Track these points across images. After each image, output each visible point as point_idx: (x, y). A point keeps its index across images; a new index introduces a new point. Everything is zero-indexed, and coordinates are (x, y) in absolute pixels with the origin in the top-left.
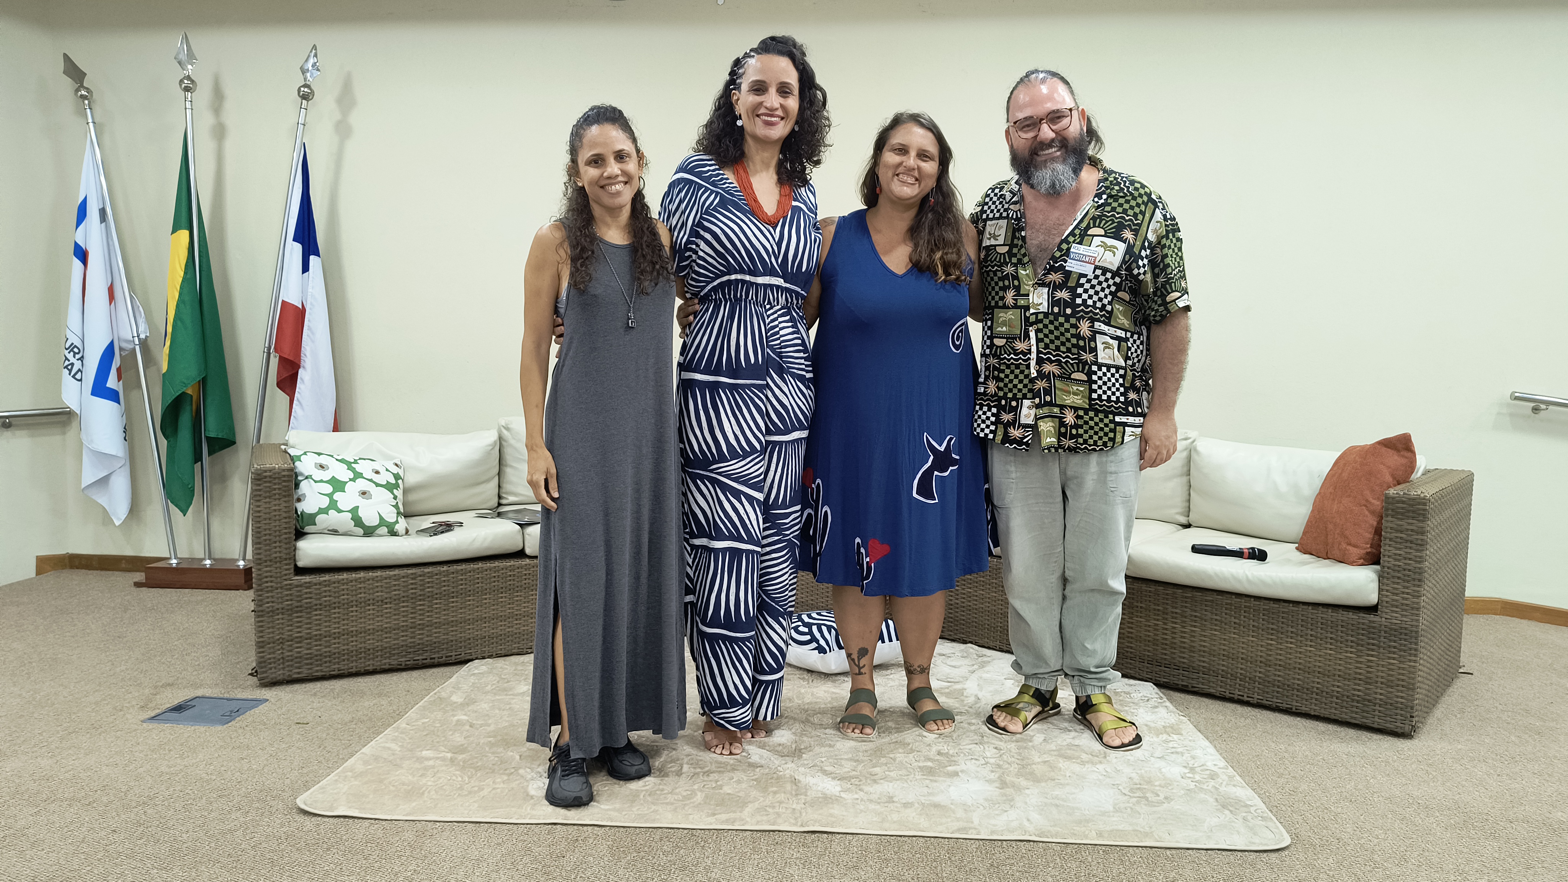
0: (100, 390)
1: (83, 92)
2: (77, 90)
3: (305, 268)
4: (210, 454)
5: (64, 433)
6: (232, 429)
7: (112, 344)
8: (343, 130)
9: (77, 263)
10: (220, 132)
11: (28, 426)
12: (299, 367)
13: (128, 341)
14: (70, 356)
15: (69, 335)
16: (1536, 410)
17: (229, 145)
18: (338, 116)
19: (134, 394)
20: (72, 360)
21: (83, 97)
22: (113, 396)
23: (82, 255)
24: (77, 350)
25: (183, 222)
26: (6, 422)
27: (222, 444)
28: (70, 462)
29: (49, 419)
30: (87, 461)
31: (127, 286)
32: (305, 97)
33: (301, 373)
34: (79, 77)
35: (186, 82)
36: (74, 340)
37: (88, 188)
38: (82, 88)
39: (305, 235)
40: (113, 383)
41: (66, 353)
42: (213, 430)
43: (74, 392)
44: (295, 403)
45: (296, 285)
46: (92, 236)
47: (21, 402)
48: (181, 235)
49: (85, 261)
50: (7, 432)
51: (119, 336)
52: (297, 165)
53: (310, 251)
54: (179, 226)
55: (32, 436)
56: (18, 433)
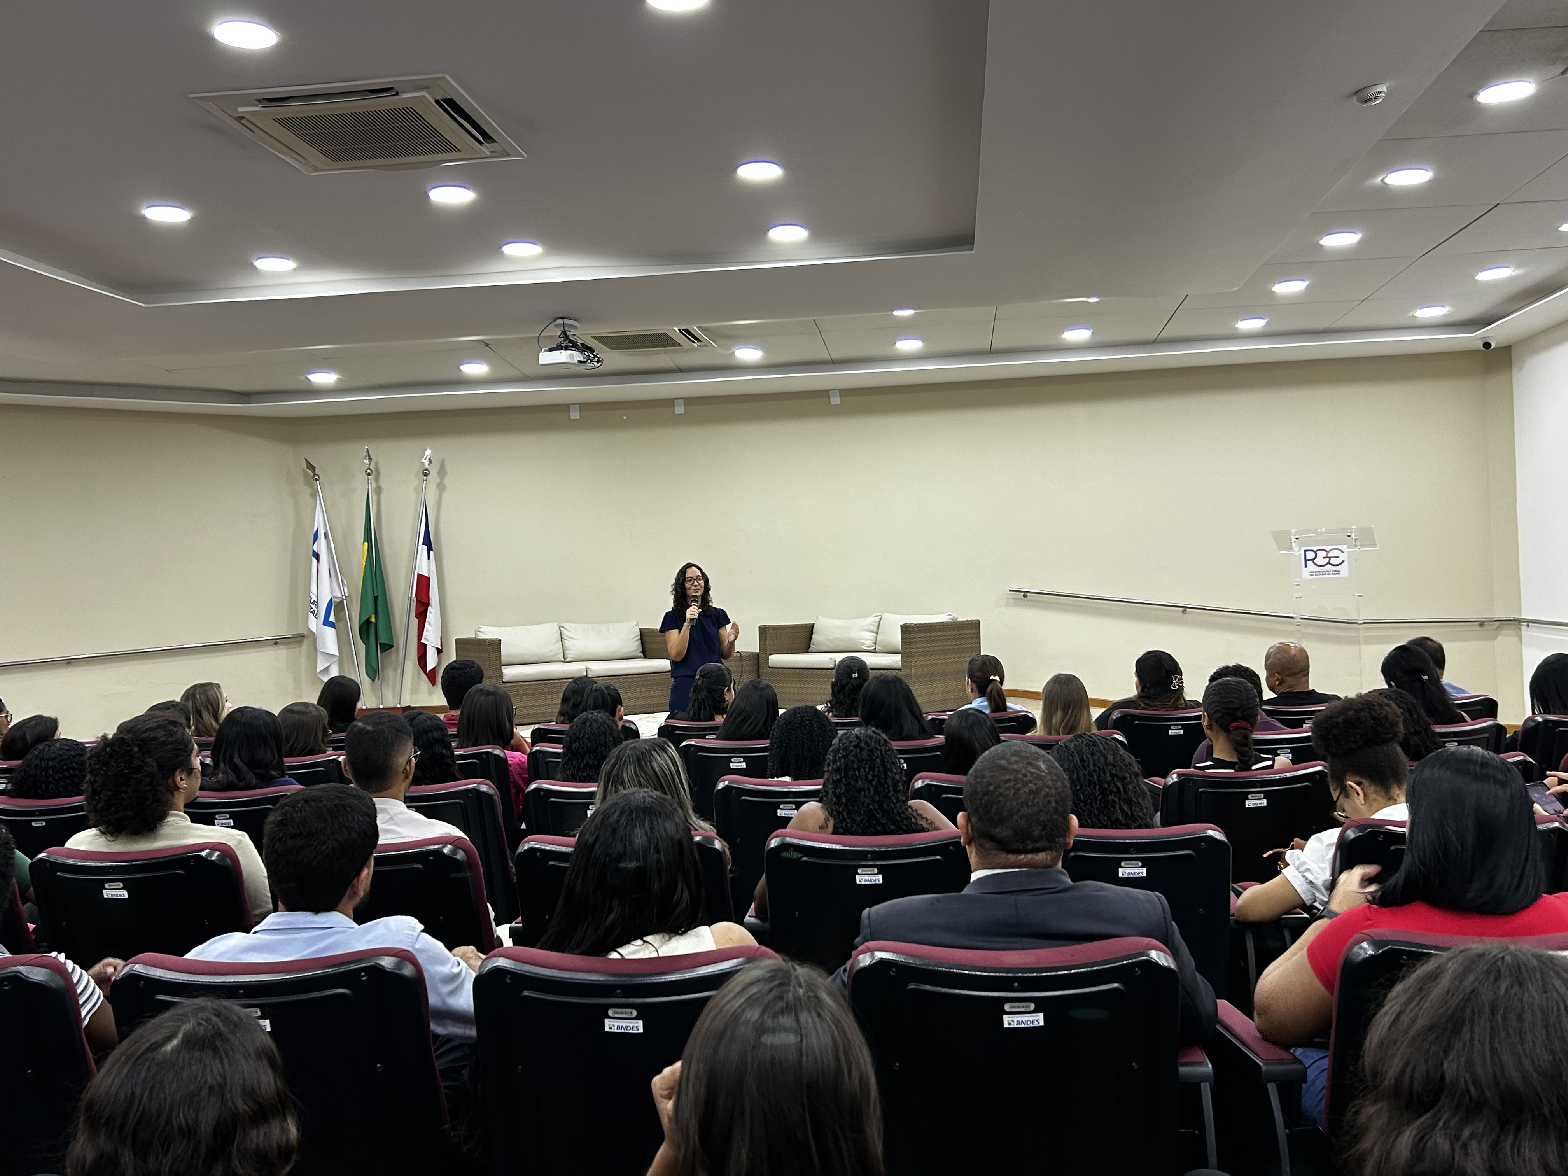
0: (327, 623)
1: (317, 477)
2: (314, 476)
3: (429, 558)
4: (381, 653)
5: (300, 647)
6: (391, 639)
7: (331, 600)
8: (441, 487)
9: (314, 560)
10: (379, 491)
11: (283, 644)
12: (428, 605)
13: (338, 598)
14: (313, 606)
15: (312, 596)
16: (1025, 596)
17: (383, 497)
18: (439, 481)
19: (341, 624)
20: (315, 609)
21: (317, 480)
22: (332, 625)
23: (317, 556)
24: (316, 603)
25: (368, 538)
26: (276, 642)
27: (387, 647)
28: (303, 661)
29: (294, 640)
30: (320, 658)
31: (339, 569)
32: (426, 475)
33: (429, 608)
34: (313, 468)
35: (369, 471)
36: (315, 598)
37: (319, 523)
38: (315, 475)
39: (427, 542)
40: (332, 619)
41: (311, 605)
42: (383, 640)
43: (314, 624)
44: (427, 623)
45: (425, 566)
46: (321, 546)
47: (282, 632)
48: (366, 544)
49: (318, 559)
50: (276, 647)
51: (335, 594)
52: (422, 508)
53: (430, 549)
54: (366, 540)
55: (288, 649)
56: (281, 647)
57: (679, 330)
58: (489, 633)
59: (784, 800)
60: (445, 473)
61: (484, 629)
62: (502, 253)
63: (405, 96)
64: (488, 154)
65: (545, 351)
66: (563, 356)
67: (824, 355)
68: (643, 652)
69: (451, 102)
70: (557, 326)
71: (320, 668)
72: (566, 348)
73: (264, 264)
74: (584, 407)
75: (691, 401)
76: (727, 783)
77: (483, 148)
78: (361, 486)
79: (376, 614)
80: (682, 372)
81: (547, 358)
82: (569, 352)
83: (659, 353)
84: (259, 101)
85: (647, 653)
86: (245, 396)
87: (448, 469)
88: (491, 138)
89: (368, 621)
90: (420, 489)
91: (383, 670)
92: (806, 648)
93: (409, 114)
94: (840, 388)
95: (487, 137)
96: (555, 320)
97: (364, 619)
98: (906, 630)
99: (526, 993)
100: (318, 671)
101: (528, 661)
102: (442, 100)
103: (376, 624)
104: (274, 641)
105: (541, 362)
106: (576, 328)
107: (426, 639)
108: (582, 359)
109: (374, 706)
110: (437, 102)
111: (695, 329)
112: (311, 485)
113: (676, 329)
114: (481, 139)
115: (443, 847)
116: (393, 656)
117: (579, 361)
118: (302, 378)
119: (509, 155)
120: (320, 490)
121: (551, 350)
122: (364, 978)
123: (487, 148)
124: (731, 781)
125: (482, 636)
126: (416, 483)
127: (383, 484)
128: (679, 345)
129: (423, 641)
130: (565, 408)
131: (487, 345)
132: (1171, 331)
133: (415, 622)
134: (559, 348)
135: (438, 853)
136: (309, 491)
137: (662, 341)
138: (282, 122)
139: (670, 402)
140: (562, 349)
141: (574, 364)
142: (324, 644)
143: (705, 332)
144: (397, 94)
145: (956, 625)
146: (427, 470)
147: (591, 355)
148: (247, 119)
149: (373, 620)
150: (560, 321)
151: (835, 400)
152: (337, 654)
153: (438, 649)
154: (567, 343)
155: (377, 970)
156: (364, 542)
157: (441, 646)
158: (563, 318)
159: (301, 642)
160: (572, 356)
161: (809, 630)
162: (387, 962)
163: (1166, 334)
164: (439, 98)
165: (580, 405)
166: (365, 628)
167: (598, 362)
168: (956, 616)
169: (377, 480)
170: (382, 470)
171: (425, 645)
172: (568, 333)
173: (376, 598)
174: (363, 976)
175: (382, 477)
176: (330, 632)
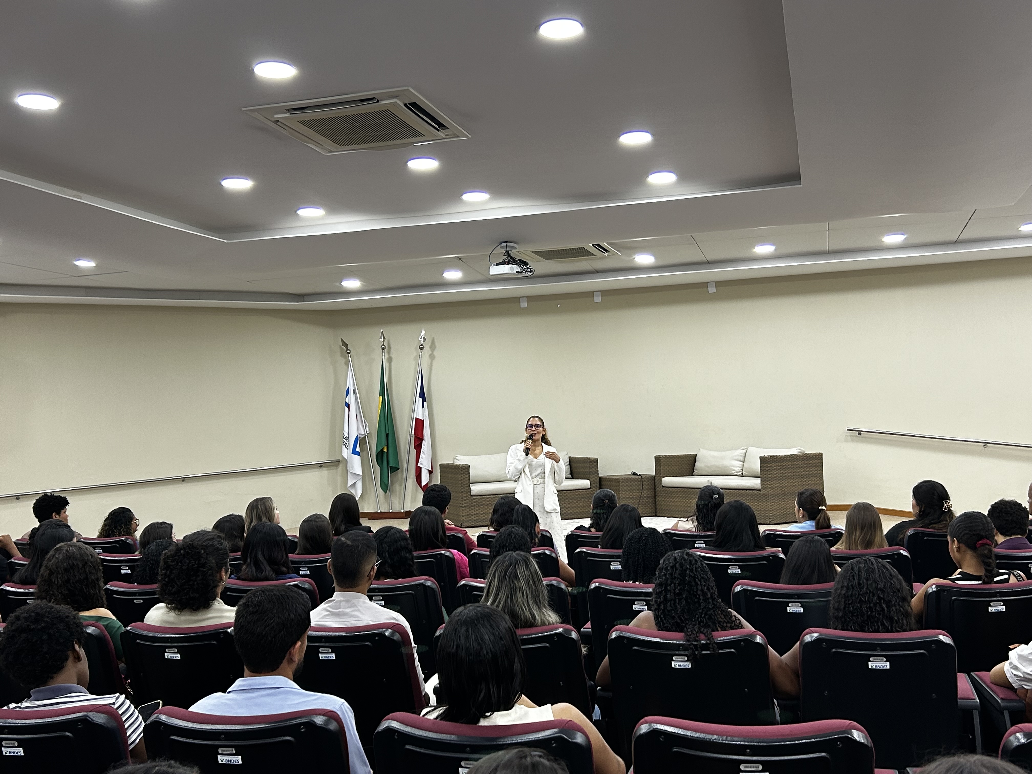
0: (354, 452)
1: (349, 351)
2: (347, 351)
3: (423, 407)
4: (391, 473)
5: (337, 469)
6: (398, 464)
7: (357, 436)
8: (432, 357)
9: (347, 409)
10: (390, 360)
11: (325, 467)
12: (423, 440)
13: (362, 435)
14: (345, 441)
15: (345, 433)
16: (860, 434)
17: (393, 364)
18: (430, 352)
19: (365, 453)
20: (346, 442)
21: (348, 353)
22: (358, 454)
23: (348, 406)
24: (347, 439)
25: (382, 393)
26: (321, 466)
27: (395, 469)
28: (339, 479)
29: (333, 464)
30: (350, 476)
31: (363, 416)
32: (421, 349)
33: (423, 442)
34: (346, 345)
35: (383, 347)
36: (346, 435)
37: (350, 383)
38: (347, 349)
39: (422, 395)
40: (358, 449)
41: (344, 440)
42: (392, 464)
43: (346, 453)
44: (422, 452)
45: (420, 413)
46: (351, 399)
47: (326, 459)
48: (381, 397)
49: (349, 408)
50: (321, 469)
51: (360, 432)
52: (419, 372)
53: (424, 400)
54: (381, 394)
55: (328, 470)
56: (324, 469)
57: (593, 245)
58: (462, 460)
59: (638, 598)
60: (435, 347)
61: (459, 457)
62: (462, 200)
63: (383, 102)
64: (444, 136)
65: (494, 265)
66: (506, 269)
67: (701, 258)
68: (571, 474)
69: (414, 105)
70: (502, 247)
71: (350, 483)
72: (508, 263)
73: (303, 212)
74: (531, 299)
75: (606, 293)
76: (597, 584)
77: (440, 133)
78: (378, 357)
79: (387, 446)
80: (598, 273)
81: (495, 270)
82: (510, 266)
83: (580, 260)
84: (288, 110)
85: (575, 475)
86: (301, 297)
87: (437, 344)
88: (444, 126)
89: (382, 451)
90: (418, 359)
91: (392, 485)
92: (691, 472)
93: (387, 114)
94: (715, 280)
95: (441, 126)
96: (501, 243)
97: (379, 450)
98: (763, 460)
99: (408, 747)
100: (348, 486)
101: (489, 480)
102: (409, 104)
103: (388, 452)
104: (319, 465)
105: (491, 274)
106: (515, 248)
107: (421, 464)
108: (519, 270)
109: (386, 510)
110: (405, 105)
111: (605, 244)
112: (345, 357)
113: (591, 245)
114: (438, 127)
115: (385, 631)
116: (400, 475)
117: (517, 272)
118: (338, 284)
119: (458, 137)
120: (350, 360)
121: (498, 264)
122: (303, 730)
123: (443, 133)
124: (600, 584)
125: (457, 463)
126: (415, 354)
127: (393, 355)
128: (594, 255)
129: (419, 465)
130: (517, 300)
131: (460, 259)
132: (966, 235)
133: (413, 451)
134: (504, 263)
135: (382, 635)
136: (344, 360)
137: (581, 252)
138: (303, 123)
139: (590, 294)
140: (505, 264)
141: (514, 274)
142: (352, 467)
143: (612, 246)
144: (378, 101)
145: (803, 456)
146: (422, 345)
147: (525, 267)
148: (281, 122)
149: (385, 450)
150: (504, 244)
151: (712, 290)
152: (361, 474)
153: (429, 470)
154: (510, 260)
155: (311, 725)
156: (380, 396)
157: (432, 468)
158: (506, 242)
159: (337, 466)
160: (512, 269)
161: (694, 458)
162: (319, 720)
163: (964, 236)
164: (407, 102)
165: (527, 297)
166: (380, 456)
167: (531, 272)
168: (803, 449)
169: (389, 353)
170: (392, 346)
171: (421, 468)
172: (510, 252)
173: (387, 435)
174: (302, 729)
175: (392, 350)
176: (357, 458)
